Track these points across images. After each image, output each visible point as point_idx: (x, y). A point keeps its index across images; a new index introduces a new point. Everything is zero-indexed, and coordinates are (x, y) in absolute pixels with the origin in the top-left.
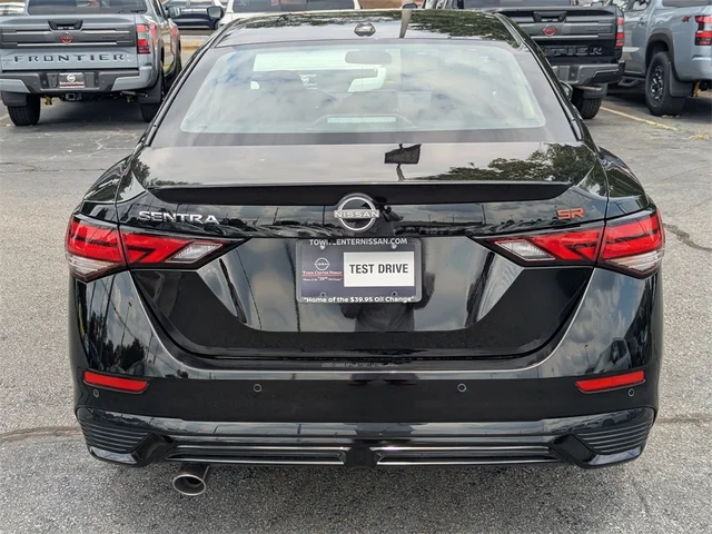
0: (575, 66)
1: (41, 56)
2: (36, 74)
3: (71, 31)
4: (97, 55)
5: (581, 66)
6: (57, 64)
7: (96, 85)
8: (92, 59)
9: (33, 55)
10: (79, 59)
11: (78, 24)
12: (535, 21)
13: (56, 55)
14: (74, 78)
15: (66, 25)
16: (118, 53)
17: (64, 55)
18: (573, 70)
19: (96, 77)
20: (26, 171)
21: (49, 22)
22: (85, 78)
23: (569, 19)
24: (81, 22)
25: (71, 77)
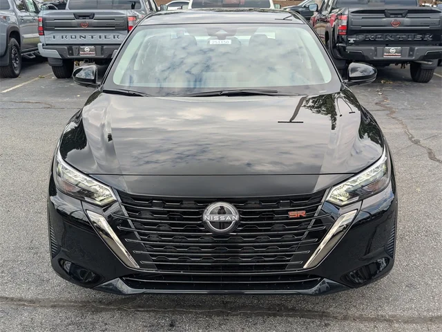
0: (413, 47)
1: (69, 35)
2: (66, 47)
3: (88, 21)
4: (103, 35)
5: (416, 48)
6: (79, 41)
7: (102, 54)
8: (100, 38)
9: (64, 34)
10: (92, 38)
11: (91, 16)
12: (386, 17)
13: (78, 35)
14: (89, 49)
15: (84, 16)
16: (116, 34)
17: (83, 35)
18: (412, 50)
19: (102, 49)
20: (45, 108)
21: (74, 14)
22: (96, 50)
23: (409, 15)
24: (94, 15)
25: (87, 49)
